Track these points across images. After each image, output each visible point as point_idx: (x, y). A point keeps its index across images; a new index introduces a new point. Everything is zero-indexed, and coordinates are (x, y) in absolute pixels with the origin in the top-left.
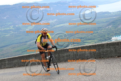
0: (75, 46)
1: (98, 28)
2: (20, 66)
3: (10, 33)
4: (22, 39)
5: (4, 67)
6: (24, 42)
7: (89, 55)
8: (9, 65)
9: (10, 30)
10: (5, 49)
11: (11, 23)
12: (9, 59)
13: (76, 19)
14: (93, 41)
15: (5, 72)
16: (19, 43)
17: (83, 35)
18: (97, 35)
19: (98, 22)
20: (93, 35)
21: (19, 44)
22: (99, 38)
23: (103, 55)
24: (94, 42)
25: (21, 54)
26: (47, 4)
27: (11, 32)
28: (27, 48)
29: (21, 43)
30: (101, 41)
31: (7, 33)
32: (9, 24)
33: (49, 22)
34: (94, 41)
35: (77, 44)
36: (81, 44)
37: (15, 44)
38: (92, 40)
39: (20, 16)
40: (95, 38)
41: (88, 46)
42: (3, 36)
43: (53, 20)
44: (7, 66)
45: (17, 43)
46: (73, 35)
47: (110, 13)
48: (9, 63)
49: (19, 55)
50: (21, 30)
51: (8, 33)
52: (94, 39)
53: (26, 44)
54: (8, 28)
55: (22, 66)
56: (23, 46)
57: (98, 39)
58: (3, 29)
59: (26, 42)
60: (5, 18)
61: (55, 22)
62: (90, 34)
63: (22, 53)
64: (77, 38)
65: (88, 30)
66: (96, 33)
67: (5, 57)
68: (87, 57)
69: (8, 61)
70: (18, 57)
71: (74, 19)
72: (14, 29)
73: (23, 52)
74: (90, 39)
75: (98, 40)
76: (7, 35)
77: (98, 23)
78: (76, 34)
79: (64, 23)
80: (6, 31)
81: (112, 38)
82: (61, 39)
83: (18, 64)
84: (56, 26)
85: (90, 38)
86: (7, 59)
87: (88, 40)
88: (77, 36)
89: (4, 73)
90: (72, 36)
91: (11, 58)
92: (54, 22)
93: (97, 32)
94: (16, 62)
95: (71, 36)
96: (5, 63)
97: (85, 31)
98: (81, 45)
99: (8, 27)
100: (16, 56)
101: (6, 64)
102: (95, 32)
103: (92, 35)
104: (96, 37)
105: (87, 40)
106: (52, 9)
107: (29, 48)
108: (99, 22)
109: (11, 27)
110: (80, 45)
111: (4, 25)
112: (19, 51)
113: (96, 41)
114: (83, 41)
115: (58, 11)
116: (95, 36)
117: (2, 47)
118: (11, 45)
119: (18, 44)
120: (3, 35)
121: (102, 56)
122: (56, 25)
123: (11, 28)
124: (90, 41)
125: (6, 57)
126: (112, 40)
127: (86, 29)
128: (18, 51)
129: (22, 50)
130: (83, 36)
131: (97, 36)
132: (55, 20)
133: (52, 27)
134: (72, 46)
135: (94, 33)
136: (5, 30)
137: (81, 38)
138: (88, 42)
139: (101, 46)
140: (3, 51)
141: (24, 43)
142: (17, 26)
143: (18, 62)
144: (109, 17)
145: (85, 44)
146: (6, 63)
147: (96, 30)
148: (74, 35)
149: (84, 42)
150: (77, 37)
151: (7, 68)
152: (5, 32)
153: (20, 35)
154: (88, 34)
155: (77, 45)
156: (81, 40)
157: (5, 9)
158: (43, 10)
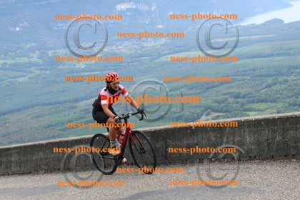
0: (217, 117)
1: (290, 68)
2: (51, 172)
3: (31, 72)
4: (63, 92)
5: (6, 171)
6: (70, 102)
7: (253, 147)
8: (20, 167)
9: (31, 64)
10: (13, 118)
11: (33, 44)
12: (20, 148)
14: (273, 105)
15: (9, 186)
16: (56, 103)
17: (243, 88)
18: (286, 89)
19: (289, 50)
20: (274, 88)
21: (55, 106)
22: (291, 97)
23: (296, 148)
24: (275, 110)
25: (58, 137)
27: (33, 69)
28: (76, 119)
29: (60, 103)
30: (295, 107)
31: (21, 73)
32: (29, 46)
33: (145, 45)
34: (275, 107)
35: (224, 114)
36: (237, 112)
37: (44, 105)
38: (269, 103)
39: (60, 25)
40: (279, 98)
41: (252, 121)
42: (10, 80)
43: (155, 39)
44: (13, 169)
45: (50, 104)
46: (214, 87)
48: (19, 159)
49: (54, 137)
50: (61, 67)
51: (25, 74)
52: (274, 101)
53: (76, 107)
54: (25, 60)
55: (59, 170)
56: (67, 113)
57: (288, 100)
58: (9, 62)
59: (77, 100)
60: (17, 29)
61: (161, 45)
62: (264, 86)
63: (62, 132)
64: (226, 94)
65: (257, 72)
66: (280, 83)
67: (12, 143)
68: (248, 153)
69: (19, 154)
70: (47, 144)
72: (41, 62)
73: (64, 130)
74: (263, 101)
75: (287, 105)
76: (21, 80)
77: (289, 54)
78: (222, 83)
79: (187, 51)
80: (17, 68)
83: (46, 165)
84: (164, 59)
85: (263, 97)
86: (16, 148)
87: (257, 102)
88: (223, 89)
89: (4, 189)
90: (211, 88)
91: (28, 146)
92: (158, 46)
93: (286, 81)
94: (41, 159)
95: (207, 89)
96: (9, 158)
97: (249, 75)
98: (235, 116)
99: (23, 56)
100: (41, 142)
101: (11, 162)
102: (280, 79)
103: (270, 87)
104: (281, 94)
105: (253, 102)
106: (154, 7)
107: (83, 118)
108: (292, 52)
109: (35, 57)
110: (233, 117)
111: (14, 49)
112: (55, 126)
113: (280, 105)
114: (243, 105)
116: (278, 91)
117: (4, 114)
118: (33, 107)
119: (50, 107)
120: (10, 78)
121: (293, 151)
122: (165, 55)
123: (32, 60)
124: (263, 106)
125: (17, 142)
127: (254, 70)
128: (51, 126)
129: (62, 124)
130: (243, 91)
131: (285, 92)
132: (163, 41)
133: (151, 61)
134: (210, 117)
135: (275, 84)
136: (15, 64)
137: (237, 97)
138: (257, 108)
139: (291, 123)
140: (7, 125)
141: (71, 104)
142: (50, 53)
143: (46, 158)
145: (249, 113)
146: (13, 159)
147: (282, 75)
148: (217, 86)
149: (246, 107)
150: (225, 91)
151: (14, 174)
152: (14, 70)
153: (58, 80)
154: (258, 85)
155: (224, 117)
156: (237, 103)
157: (19, 5)
158: (128, 10)
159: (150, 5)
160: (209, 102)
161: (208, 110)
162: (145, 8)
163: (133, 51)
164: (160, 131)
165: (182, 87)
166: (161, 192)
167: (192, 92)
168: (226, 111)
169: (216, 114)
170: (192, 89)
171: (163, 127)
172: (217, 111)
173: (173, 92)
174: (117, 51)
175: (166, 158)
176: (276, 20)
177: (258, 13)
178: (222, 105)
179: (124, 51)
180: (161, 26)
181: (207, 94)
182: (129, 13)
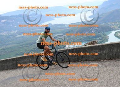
0: (35, 53)
13: (36, 30)
26: (8, 16)
33: (11, 32)
36: (40, 51)
43: (14, 30)
46: (33, 44)
47: (64, 25)
71: (33, 30)
81: (66, 46)
82: (22, 47)
84: (17, 36)
92: (16, 33)
95: (31, 45)
106: (13, 21)
108: (55, 33)
115: (19, 23)
126: (66, 48)
132: (17, 31)
133: (13, 37)
134: (32, 53)
144: (64, 28)
148: (34, 44)
158: (5, 22)
159: (12, 20)
160: (32, 49)
161: (32, 51)
162: (10, 21)
163: (8, 34)
164: (15, 58)
165: (23, 45)
166: (15, 77)
167: (26, 46)
168: (37, 51)
169: (34, 52)
170: (26, 45)
171: (15, 57)
172: (34, 51)
173: (21, 46)
174: (2, 35)
175: (17, 67)
176: (50, 24)
177: (45, 22)
178: (36, 49)
179: (4, 34)
180: (16, 27)
181: (31, 46)
182: (5, 23)
